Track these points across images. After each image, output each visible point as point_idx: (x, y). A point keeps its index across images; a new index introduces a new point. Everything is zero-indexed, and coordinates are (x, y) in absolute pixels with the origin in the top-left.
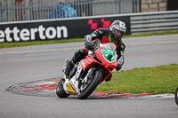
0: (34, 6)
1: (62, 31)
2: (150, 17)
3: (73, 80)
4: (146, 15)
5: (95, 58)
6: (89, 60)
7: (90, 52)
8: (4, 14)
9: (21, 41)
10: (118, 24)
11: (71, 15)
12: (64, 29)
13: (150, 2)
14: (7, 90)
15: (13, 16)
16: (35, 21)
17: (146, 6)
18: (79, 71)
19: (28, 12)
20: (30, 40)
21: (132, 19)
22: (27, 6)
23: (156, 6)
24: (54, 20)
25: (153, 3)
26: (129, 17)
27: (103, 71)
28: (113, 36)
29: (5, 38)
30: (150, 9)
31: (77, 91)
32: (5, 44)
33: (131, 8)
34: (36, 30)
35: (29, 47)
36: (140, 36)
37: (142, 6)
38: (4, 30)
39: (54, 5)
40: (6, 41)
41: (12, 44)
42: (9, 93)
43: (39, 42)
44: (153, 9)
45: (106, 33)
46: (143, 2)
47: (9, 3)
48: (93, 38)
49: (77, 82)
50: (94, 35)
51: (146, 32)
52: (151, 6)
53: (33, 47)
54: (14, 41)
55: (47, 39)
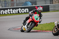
0: (17, 2)
1: (27, 10)
2: (56, 6)
3: (25, 26)
4: (54, 5)
5: (32, 19)
6: (30, 20)
7: (31, 17)
8: (8, 5)
9: (13, 13)
10: (40, 8)
11: (30, 5)
12: (27, 9)
13: (56, 0)
14: (8, 30)
15: (10, 5)
16: (18, 7)
17: (55, 2)
18: (27, 23)
19: (15, 4)
20: (16, 13)
21: (50, 6)
22: (15, 2)
23: (58, 2)
24: (24, 6)
25: (57, 1)
26: (49, 5)
27: (35, 23)
28: (38, 12)
29: (8, 12)
30: (56, 3)
31: (27, 30)
32: (8, 14)
33: (50, 2)
34: (18, 10)
35: (16, 15)
36: (52, 12)
37: (53, 2)
38: (7, 10)
39: (24, 1)
40: (8, 13)
41: (10, 14)
42: (9, 31)
43: (19, 14)
44: (57, 3)
45: (36, 11)
46: (53, 0)
47: (9, 1)
48: (32, 13)
49: (26, 27)
50: (32, 12)
51: (55, 11)
52: (56, 2)
53: (17, 15)
54: (11, 13)
55: (22, 13)
